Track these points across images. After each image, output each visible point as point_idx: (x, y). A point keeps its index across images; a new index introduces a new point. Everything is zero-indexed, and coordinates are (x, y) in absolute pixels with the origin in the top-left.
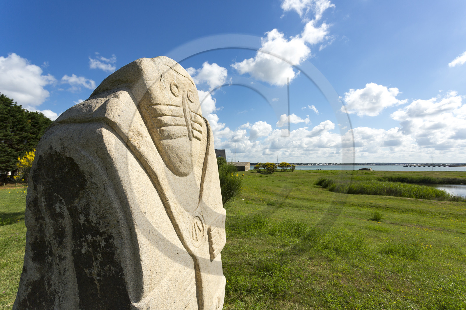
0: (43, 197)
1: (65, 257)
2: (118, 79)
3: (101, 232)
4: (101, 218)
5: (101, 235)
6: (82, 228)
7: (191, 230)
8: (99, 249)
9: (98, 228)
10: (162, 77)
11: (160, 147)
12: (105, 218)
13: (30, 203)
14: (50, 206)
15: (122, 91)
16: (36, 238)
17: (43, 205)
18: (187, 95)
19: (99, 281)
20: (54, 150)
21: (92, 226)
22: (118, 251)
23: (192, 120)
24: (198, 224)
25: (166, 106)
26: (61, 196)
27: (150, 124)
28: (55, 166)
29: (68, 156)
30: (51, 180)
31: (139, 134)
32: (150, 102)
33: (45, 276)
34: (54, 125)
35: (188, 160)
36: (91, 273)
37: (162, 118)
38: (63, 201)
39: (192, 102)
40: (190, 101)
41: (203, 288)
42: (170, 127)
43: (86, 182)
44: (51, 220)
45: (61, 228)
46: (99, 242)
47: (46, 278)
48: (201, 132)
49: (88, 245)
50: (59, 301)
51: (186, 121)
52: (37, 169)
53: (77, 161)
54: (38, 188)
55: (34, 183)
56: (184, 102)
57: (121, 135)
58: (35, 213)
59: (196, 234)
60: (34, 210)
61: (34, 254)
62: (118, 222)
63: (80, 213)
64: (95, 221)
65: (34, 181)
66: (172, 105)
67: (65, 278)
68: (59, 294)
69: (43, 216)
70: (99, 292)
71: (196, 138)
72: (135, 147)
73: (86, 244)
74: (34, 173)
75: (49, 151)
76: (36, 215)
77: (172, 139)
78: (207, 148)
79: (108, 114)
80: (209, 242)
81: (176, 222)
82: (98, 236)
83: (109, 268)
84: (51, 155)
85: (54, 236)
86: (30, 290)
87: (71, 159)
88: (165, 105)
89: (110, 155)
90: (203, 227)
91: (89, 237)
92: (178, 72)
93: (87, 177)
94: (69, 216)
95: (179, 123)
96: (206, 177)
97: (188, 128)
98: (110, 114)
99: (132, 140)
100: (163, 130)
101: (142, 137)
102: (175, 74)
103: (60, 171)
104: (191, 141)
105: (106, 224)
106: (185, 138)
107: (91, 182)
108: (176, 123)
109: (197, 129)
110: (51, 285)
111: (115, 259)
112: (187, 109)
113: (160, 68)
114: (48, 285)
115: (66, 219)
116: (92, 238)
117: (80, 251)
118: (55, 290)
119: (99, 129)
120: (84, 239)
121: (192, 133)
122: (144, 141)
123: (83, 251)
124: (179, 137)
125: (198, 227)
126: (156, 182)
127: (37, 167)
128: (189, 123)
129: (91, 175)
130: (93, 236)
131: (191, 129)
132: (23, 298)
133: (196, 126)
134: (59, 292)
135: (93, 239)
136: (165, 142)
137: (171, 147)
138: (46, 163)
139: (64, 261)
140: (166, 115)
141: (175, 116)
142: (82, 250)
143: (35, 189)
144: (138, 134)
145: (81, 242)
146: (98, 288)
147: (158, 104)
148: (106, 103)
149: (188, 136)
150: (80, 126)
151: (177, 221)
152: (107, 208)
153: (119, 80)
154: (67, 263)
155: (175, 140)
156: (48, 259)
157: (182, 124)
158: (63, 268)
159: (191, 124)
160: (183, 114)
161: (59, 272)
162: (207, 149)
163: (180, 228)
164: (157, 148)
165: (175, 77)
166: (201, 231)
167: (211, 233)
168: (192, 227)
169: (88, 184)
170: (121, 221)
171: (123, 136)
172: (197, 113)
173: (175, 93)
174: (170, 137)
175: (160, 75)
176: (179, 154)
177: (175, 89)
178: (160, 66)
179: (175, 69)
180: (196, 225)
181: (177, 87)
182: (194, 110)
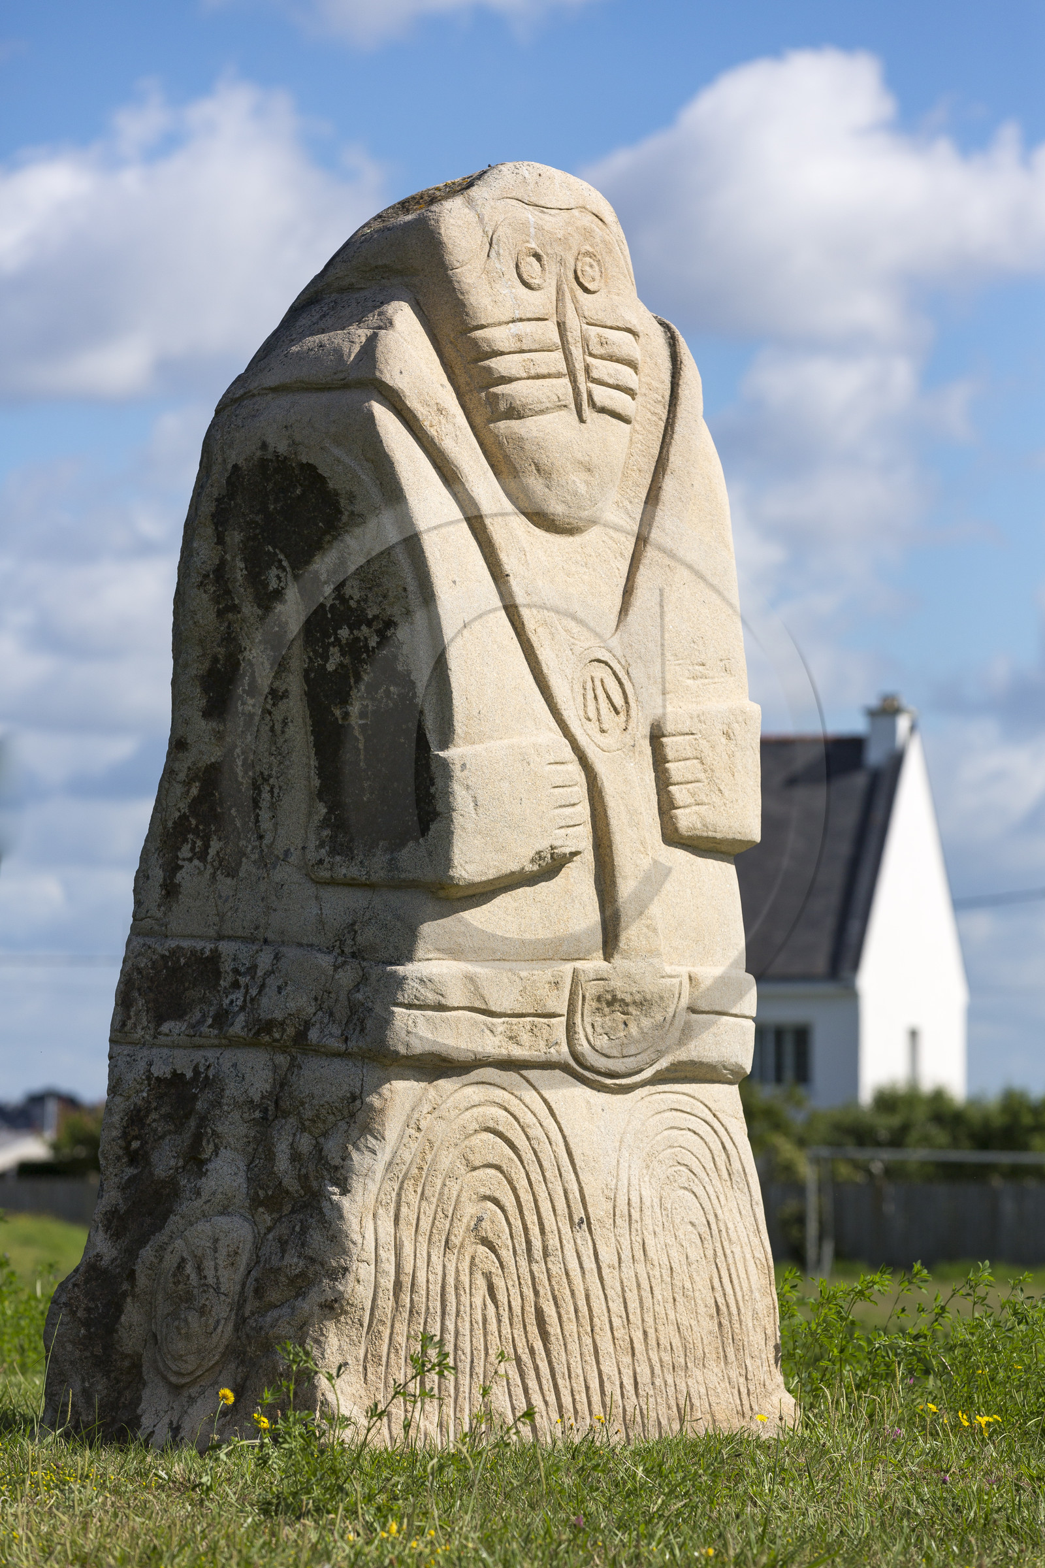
0: (238, 558)
1: (286, 691)
3: (370, 616)
4: (370, 588)
5: (369, 624)
6: (329, 616)
8: (364, 655)
9: (363, 610)
10: (494, 245)
11: (489, 441)
12: (379, 585)
14: (255, 578)
15: (396, 303)
16: (215, 660)
17: (239, 578)
19: (363, 727)
20: (271, 449)
21: (350, 608)
22: (405, 650)
23: (591, 355)
24: (608, 688)
25: (503, 327)
26: (282, 551)
27: (462, 380)
28: (270, 486)
29: (304, 461)
30: (259, 518)
31: (440, 411)
32: (463, 322)
33: (236, 746)
34: (254, 396)
35: (575, 482)
36: (346, 715)
37: (493, 363)
38: (285, 563)
39: (594, 292)
40: (586, 290)
42: (514, 385)
43: (341, 513)
44: (256, 608)
46: (366, 639)
47: (238, 750)
48: (631, 392)
49: (341, 651)
50: (272, 797)
51: (566, 359)
52: (224, 497)
54: (228, 539)
55: (216, 529)
56: (563, 300)
57: (405, 415)
58: (216, 600)
60: (215, 591)
61: (208, 701)
62: (405, 590)
63: (325, 583)
64: (356, 597)
65: (216, 525)
66: (521, 320)
67: (285, 741)
68: (272, 781)
69: (237, 602)
70: (362, 757)
71: (603, 410)
72: (432, 439)
73: (337, 649)
74: (217, 506)
75: (259, 453)
76: (218, 603)
77: (520, 417)
79: (381, 372)
82: (364, 628)
83: (387, 692)
84: (263, 463)
85: (262, 647)
86: (194, 791)
87: (310, 468)
88: (500, 324)
89: (388, 455)
91: (344, 633)
92: (542, 203)
93: (343, 502)
94: (298, 594)
95: (543, 370)
97: (574, 381)
98: (385, 371)
99: (426, 424)
100: (496, 395)
101: (446, 415)
102: (532, 219)
103: (281, 495)
105: (381, 599)
106: (563, 413)
107: (352, 513)
108: (533, 372)
109: (611, 381)
111: (400, 668)
112: (574, 322)
113: (486, 219)
114: (242, 766)
115: (289, 603)
116: (352, 633)
117: (323, 667)
118: (262, 773)
119: (367, 404)
120: (332, 639)
121: (590, 396)
122: (450, 426)
123: (331, 667)
124: (543, 412)
127: (224, 492)
128: (579, 366)
129: (352, 497)
130: (351, 628)
131: (583, 385)
132: (177, 814)
133: (602, 369)
134: (270, 776)
135: (352, 636)
136: (502, 426)
137: (520, 442)
138: (248, 480)
139: (284, 701)
140: (502, 353)
141: (530, 351)
142: (328, 665)
143: (220, 541)
144: (438, 410)
145: (326, 648)
146: (361, 746)
147: (482, 327)
148: (372, 341)
149: (573, 406)
150: (324, 397)
151: (534, 639)
152: (383, 563)
153: (385, 266)
154: (291, 704)
155: (529, 422)
156: (244, 704)
157: (553, 370)
158: (280, 718)
159: (587, 369)
160: (557, 340)
161: (272, 729)
163: (540, 658)
164: (481, 444)
165: (532, 230)
169: (345, 518)
170: (411, 588)
171: (408, 417)
172: (615, 324)
173: (531, 281)
174: (514, 413)
175: (486, 241)
176: (544, 460)
177: (531, 268)
178: (486, 212)
179: (534, 200)
180: (598, 683)
181: (538, 257)
182: (601, 317)
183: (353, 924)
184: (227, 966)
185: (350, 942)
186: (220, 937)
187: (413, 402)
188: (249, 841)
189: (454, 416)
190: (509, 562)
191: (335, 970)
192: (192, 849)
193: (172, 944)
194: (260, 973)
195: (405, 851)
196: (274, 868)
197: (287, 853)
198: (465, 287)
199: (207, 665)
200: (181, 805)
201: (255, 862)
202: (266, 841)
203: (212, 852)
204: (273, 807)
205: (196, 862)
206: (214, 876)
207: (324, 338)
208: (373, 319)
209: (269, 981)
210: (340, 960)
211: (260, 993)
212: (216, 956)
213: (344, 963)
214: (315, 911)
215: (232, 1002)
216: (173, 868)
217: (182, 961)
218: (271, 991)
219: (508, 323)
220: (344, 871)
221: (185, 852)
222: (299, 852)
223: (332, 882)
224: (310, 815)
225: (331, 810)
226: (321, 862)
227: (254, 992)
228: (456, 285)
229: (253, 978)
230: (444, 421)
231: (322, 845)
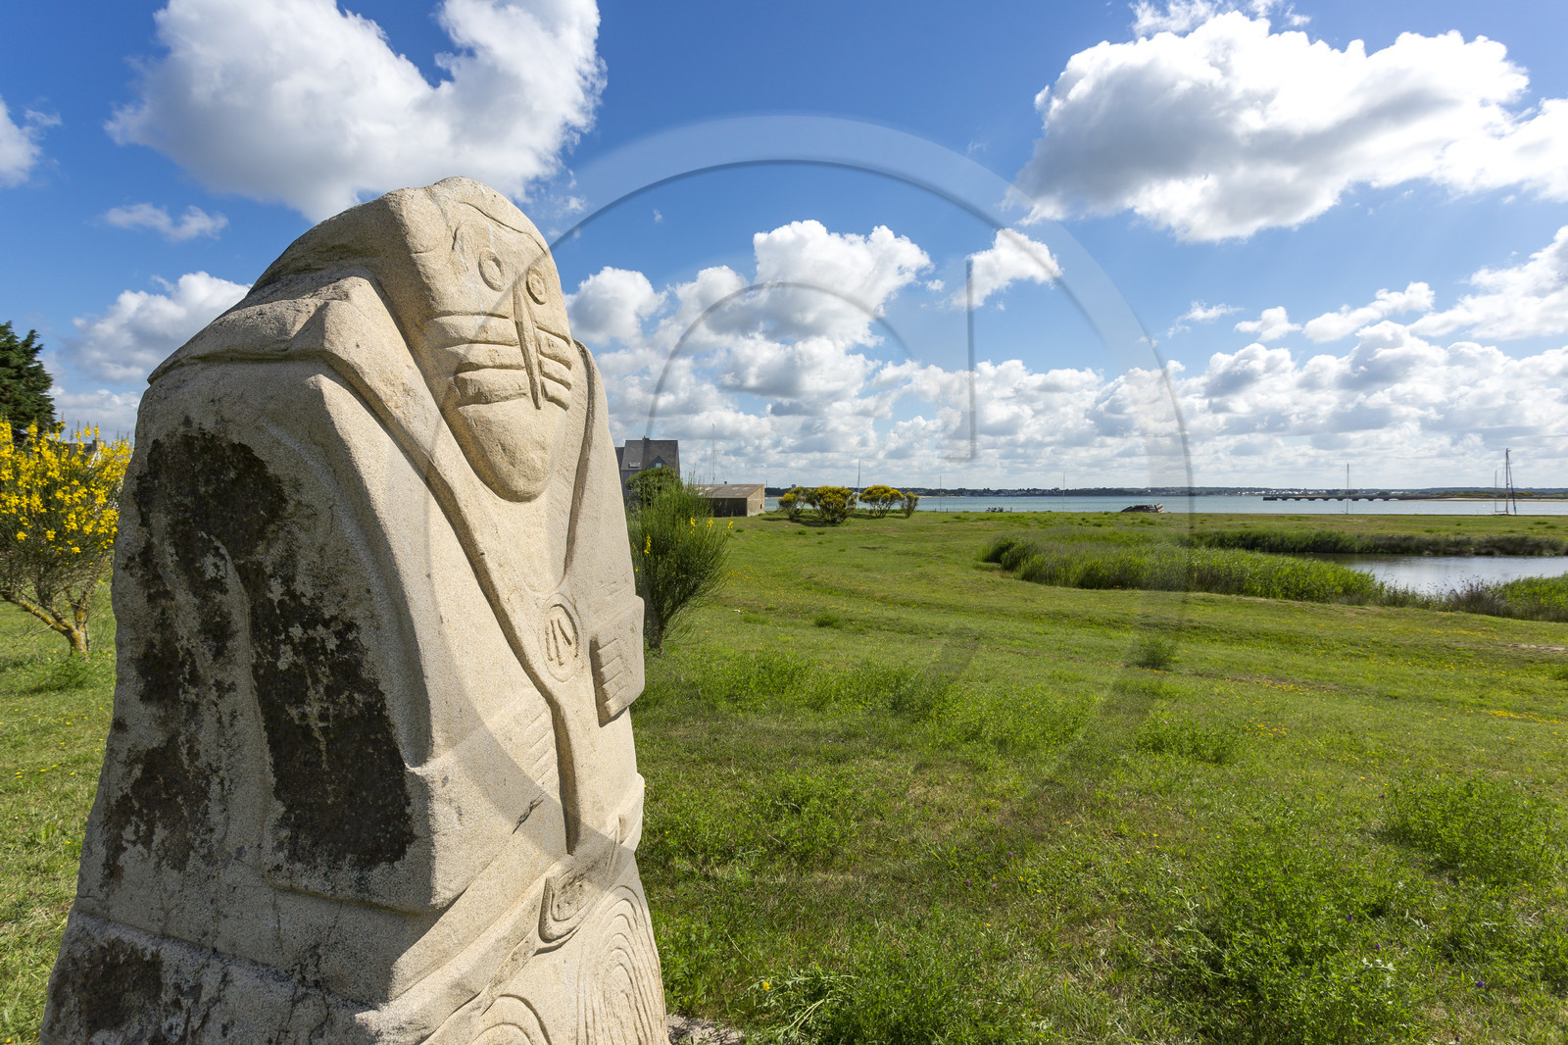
0: (167, 542)
1: (233, 684)
2: (337, 243)
3: (327, 616)
4: (326, 586)
5: (326, 624)
6: (278, 612)
7: (543, 637)
8: (322, 658)
9: (318, 609)
10: (458, 240)
11: (458, 423)
12: (335, 584)
13: (131, 559)
14: (188, 563)
15: (354, 279)
16: (151, 645)
17: (169, 563)
18: (527, 283)
19: (325, 731)
20: (195, 426)
21: (302, 605)
22: (371, 656)
23: (542, 353)
24: (562, 625)
25: (470, 317)
26: (218, 537)
27: (429, 363)
28: (198, 467)
29: (236, 442)
31: (407, 391)
32: (429, 306)
33: (180, 734)
34: (183, 365)
35: (533, 459)
36: (304, 716)
37: (461, 349)
38: (223, 551)
39: (542, 303)
40: (536, 300)
41: (578, 779)
42: (481, 372)
43: (285, 501)
44: (191, 596)
45: (221, 616)
46: (323, 640)
47: (182, 738)
48: (567, 385)
49: (293, 650)
50: (223, 789)
51: (524, 355)
52: (146, 475)
53: (260, 453)
54: (153, 521)
55: (140, 509)
56: (519, 303)
57: (364, 394)
58: (146, 584)
59: (557, 647)
60: (143, 576)
61: (146, 685)
62: (368, 591)
63: (271, 576)
64: (310, 593)
65: (139, 505)
66: (485, 314)
67: (235, 734)
68: (221, 773)
69: (169, 588)
70: (324, 758)
71: (552, 399)
72: (398, 422)
73: (289, 648)
74: (139, 484)
75: (182, 429)
76: (150, 588)
77: (488, 402)
78: (586, 429)
79: (332, 344)
80: (593, 674)
81: (503, 610)
82: (320, 628)
83: (351, 699)
84: (188, 441)
85: (202, 637)
86: (137, 772)
87: (243, 450)
88: (467, 314)
89: (342, 439)
90: (576, 633)
91: (296, 631)
92: (499, 219)
93: (287, 490)
94: (241, 585)
95: (507, 362)
96: (583, 506)
97: (530, 374)
98: (337, 342)
99: (391, 405)
100: (464, 381)
101: (414, 397)
102: (490, 228)
103: (213, 477)
104: (538, 407)
105: (339, 599)
106: (523, 400)
107: (299, 503)
108: (498, 362)
109: (557, 377)
110: (197, 755)
111: (364, 675)
112: (528, 324)
113: (449, 215)
114: (188, 754)
115: (231, 593)
116: (305, 632)
117: (274, 665)
118: (210, 765)
119: (313, 378)
120: (283, 637)
121: (543, 386)
122: (417, 408)
123: (282, 665)
124: (507, 398)
125: (563, 633)
126: (450, 508)
127: (146, 470)
128: (534, 361)
129: (297, 486)
130: (305, 627)
131: (538, 378)
132: (120, 794)
133: (552, 366)
134: (219, 768)
135: (306, 636)
136: (471, 410)
137: (487, 424)
138: (173, 458)
139: (232, 694)
140: (469, 342)
141: (494, 343)
142: (279, 664)
143: (145, 522)
144: (405, 390)
145: (276, 645)
146: (323, 747)
147: (449, 313)
148: (322, 311)
149: (530, 395)
150: (261, 370)
151: (507, 607)
152: (341, 560)
153: (342, 246)
154: (240, 697)
155: (495, 406)
156: (185, 692)
157: (514, 363)
158: (228, 711)
159: (540, 364)
160: (516, 336)
161: (219, 721)
162: (586, 432)
163: (514, 623)
164: (450, 426)
165: (492, 237)
166: (570, 643)
167: (600, 651)
168: (547, 628)
169: (290, 508)
170: (375, 590)
171: (368, 396)
172: (557, 332)
173: (492, 281)
174: (482, 398)
175: (450, 235)
176: (508, 441)
177: (491, 270)
178: (449, 208)
179: (492, 213)
180: (556, 625)
181: (498, 264)
182: (547, 323)
183: (316, 947)
184: (169, 979)
185: (312, 968)
186: (164, 936)
187: (373, 380)
188: (197, 834)
189: (423, 398)
190: (483, 540)
191: (294, 1005)
192: (136, 832)
193: (113, 933)
194: (204, 998)
195: (376, 871)
196: (226, 867)
197: (240, 851)
198: (431, 272)
199: (142, 649)
200: (123, 785)
201: (203, 857)
202: (217, 836)
203: (157, 839)
204: (223, 800)
205: (140, 847)
206: (158, 865)
207: (266, 307)
208: (326, 292)
209: (215, 1013)
210: (301, 990)
211: (203, 1025)
212: (155, 964)
213: (305, 996)
214: (272, 924)
215: (171, 1028)
216: (116, 848)
217: (122, 958)
218: (214, 1026)
219: (474, 314)
220: (305, 882)
221: (129, 833)
222: (254, 851)
223: (292, 890)
224: (265, 810)
225: (290, 809)
226: (278, 868)
227: (196, 1023)
228: (421, 269)
229: (196, 1001)
230: (411, 403)
231: (280, 847)
